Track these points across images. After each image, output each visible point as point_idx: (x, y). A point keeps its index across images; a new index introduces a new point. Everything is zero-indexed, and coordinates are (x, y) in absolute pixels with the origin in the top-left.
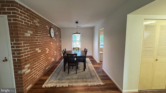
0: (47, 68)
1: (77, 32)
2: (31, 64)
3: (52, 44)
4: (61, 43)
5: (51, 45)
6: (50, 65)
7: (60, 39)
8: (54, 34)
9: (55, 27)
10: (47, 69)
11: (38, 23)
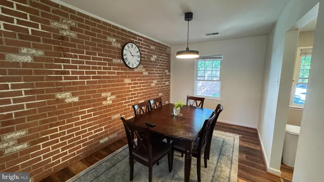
0: (106, 139)
1: (188, 49)
2: (30, 131)
3: (129, 84)
4: (169, 81)
5: (125, 84)
6: (118, 134)
7: (166, 71)
8: (139, 59)
9: (149, 43)
10: (101, 141)
11: (72, 29)
